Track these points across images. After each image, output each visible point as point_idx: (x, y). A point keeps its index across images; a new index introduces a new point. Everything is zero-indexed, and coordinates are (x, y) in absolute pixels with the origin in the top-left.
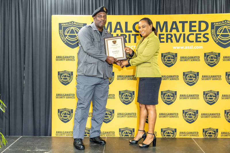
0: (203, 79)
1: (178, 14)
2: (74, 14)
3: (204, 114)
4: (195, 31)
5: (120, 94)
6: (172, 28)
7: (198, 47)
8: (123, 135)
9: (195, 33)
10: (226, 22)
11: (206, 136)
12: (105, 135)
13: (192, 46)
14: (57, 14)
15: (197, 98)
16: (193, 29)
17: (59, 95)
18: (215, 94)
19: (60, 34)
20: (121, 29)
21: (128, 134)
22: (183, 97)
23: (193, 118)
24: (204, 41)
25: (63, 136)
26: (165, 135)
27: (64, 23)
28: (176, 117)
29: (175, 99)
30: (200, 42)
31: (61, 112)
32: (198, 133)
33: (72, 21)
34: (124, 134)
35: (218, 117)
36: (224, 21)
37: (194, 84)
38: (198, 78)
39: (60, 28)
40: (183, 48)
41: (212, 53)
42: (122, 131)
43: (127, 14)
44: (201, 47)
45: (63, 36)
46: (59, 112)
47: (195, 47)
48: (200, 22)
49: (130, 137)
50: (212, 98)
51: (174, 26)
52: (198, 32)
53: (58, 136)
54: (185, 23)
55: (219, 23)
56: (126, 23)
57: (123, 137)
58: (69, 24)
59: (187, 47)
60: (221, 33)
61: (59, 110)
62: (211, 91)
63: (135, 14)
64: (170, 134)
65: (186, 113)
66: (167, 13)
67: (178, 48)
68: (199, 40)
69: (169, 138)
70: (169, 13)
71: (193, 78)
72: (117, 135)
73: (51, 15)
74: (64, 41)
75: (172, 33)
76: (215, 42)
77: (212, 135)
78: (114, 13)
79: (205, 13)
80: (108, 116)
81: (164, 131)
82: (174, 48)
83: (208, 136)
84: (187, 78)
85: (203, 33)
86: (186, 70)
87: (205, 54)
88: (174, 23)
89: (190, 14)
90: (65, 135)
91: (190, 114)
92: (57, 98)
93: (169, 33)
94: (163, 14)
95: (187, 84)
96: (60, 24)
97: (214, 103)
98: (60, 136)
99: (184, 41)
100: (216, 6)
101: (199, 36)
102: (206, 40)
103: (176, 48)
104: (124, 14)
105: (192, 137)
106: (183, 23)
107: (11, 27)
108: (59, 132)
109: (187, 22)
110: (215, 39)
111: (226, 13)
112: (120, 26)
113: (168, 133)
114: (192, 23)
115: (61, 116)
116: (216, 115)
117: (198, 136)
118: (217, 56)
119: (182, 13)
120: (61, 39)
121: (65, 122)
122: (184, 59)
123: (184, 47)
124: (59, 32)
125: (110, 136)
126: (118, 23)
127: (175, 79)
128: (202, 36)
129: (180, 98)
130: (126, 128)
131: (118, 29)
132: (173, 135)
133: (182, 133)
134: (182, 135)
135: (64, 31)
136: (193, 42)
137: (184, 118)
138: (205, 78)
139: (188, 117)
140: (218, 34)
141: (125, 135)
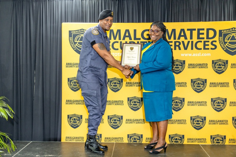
0: (210, 86)
1: (187, 22)
2: (83, 22)
3: (212, 121)
4: (203, 38)
5: (128, 100)
6: (180, 36)
7: (206, 54)
8: (131, 141)
9: (203, 40)
10: (234, 29)
11: (214, 142)
12: (114, 141)
13: (200, 53)
14: (67, 22)
15: (204, 105)
16: (201, 36)
17: (69, 101)
18: (223, 101)
19: (70, 41)
20: (129, 36)
21: (137, 140)
22: (191, 103)
23: (201, 125)
24: (211, 49)
25: (72, 142)
26: (172, 142)
27: (74, 31)
28: (184, 123)
29: (183, 106)
30: (208, 49)
31: (71, 118)
32: (205, 139)
33: (82, 29)
34: (132, 139)
35: (226, 124)
36: (232, 29)
37: (202, 90)
38: (205, 85)
39: (70, 35)
40: (191, 56)
41: (220, 60)
42: (131, 137)
43: (136, 22)
44: (209, 54)
45: (72, 43)
46: (68, 118)
47: (203, 55)
48: (208, 30)
49: (138, 142)
50: (220, 105)
51: (182, 34)
52: (205, 40)
53: (68, 142)
54: (193, 31)
55: (227, 31)
56: (135, 31)
57: (132, 143)
58: (78, 31)
59: (194, 54)
60: (229, 41)
61: (68, 115)
62: (219, 98)
63: (143, 22)
64: (178, 141)
65: (194, 119)
66: (175, 21)
67: (186, 55)
68: (206, 47)
69: (176, 145)
70: (177, 21)
71: (200, 85)
72: (126, 141)
73: (61, 22)
74: (74, 48)
75: (181, 40)
76: (223, 49)
77: (220, 141)
78: (123, 21)
79: (213, 21)
80: (117, 122)
81: (172, 138)
82: (182, 55)
83: (216, 142)
84: (195, 85)
85: (211, 41)
86: (194, 77)
87: (213, 61)
88: (183, 30)
89: (198, 21)
90: (75, 140)
91: (198, 121)
92: (67, 104)
93: (177, 40)
94: (171, 22)
95: (195, 91)
96: (70, 32)
97: (222, 110)
98: (70, 142)
99: (192, 49)
100: (224, 14)
101: (207, 43)
102: (213, 47)
103: (184, 55)
104: (133, 22)
105: (200, 144)
106: (191, 30)
107: (22, 34)
108: (68, 138)
109: (195, 30)
110: (223, 46)
111: (234, 20)
112: (129, 34)
113: (176, 139)
114: (200, 31)
115: (71, 122)
116: (223, 122)
117: (205, 142)
118: (224, 63)
119: (190, 21)
120: (71, 46)
121: (75, 128)
122: (192, 66)
123: (192, 54)
124: (69, 39)
125: (118, 142)
126: (127, 31)
127: (183, 86)
128: (209, 43)
129: (188, 105)
130: (135, 134)
131: (127, 36)
132: (181, 141)
133: (190, 139)
134: (190, 142)
135: (74, 38)
136: (201, 49)
137: (192, 124)
138: (213, 85)
139: (196, 123)
140: (225, 41)
141: (133, 141)
